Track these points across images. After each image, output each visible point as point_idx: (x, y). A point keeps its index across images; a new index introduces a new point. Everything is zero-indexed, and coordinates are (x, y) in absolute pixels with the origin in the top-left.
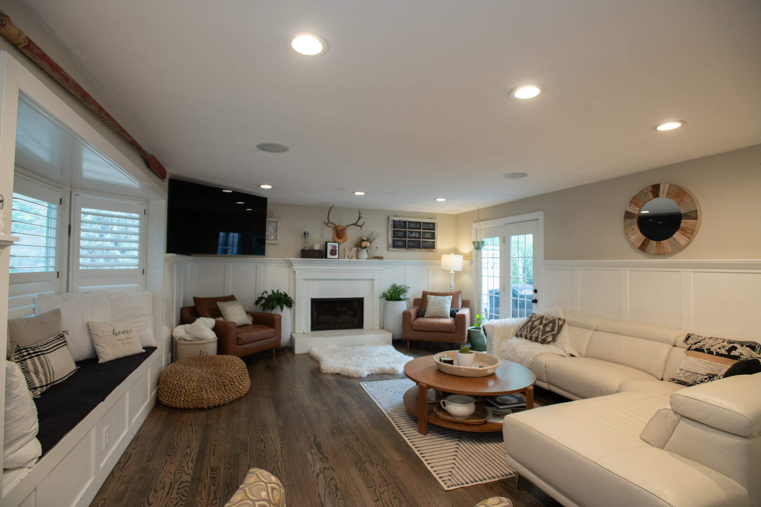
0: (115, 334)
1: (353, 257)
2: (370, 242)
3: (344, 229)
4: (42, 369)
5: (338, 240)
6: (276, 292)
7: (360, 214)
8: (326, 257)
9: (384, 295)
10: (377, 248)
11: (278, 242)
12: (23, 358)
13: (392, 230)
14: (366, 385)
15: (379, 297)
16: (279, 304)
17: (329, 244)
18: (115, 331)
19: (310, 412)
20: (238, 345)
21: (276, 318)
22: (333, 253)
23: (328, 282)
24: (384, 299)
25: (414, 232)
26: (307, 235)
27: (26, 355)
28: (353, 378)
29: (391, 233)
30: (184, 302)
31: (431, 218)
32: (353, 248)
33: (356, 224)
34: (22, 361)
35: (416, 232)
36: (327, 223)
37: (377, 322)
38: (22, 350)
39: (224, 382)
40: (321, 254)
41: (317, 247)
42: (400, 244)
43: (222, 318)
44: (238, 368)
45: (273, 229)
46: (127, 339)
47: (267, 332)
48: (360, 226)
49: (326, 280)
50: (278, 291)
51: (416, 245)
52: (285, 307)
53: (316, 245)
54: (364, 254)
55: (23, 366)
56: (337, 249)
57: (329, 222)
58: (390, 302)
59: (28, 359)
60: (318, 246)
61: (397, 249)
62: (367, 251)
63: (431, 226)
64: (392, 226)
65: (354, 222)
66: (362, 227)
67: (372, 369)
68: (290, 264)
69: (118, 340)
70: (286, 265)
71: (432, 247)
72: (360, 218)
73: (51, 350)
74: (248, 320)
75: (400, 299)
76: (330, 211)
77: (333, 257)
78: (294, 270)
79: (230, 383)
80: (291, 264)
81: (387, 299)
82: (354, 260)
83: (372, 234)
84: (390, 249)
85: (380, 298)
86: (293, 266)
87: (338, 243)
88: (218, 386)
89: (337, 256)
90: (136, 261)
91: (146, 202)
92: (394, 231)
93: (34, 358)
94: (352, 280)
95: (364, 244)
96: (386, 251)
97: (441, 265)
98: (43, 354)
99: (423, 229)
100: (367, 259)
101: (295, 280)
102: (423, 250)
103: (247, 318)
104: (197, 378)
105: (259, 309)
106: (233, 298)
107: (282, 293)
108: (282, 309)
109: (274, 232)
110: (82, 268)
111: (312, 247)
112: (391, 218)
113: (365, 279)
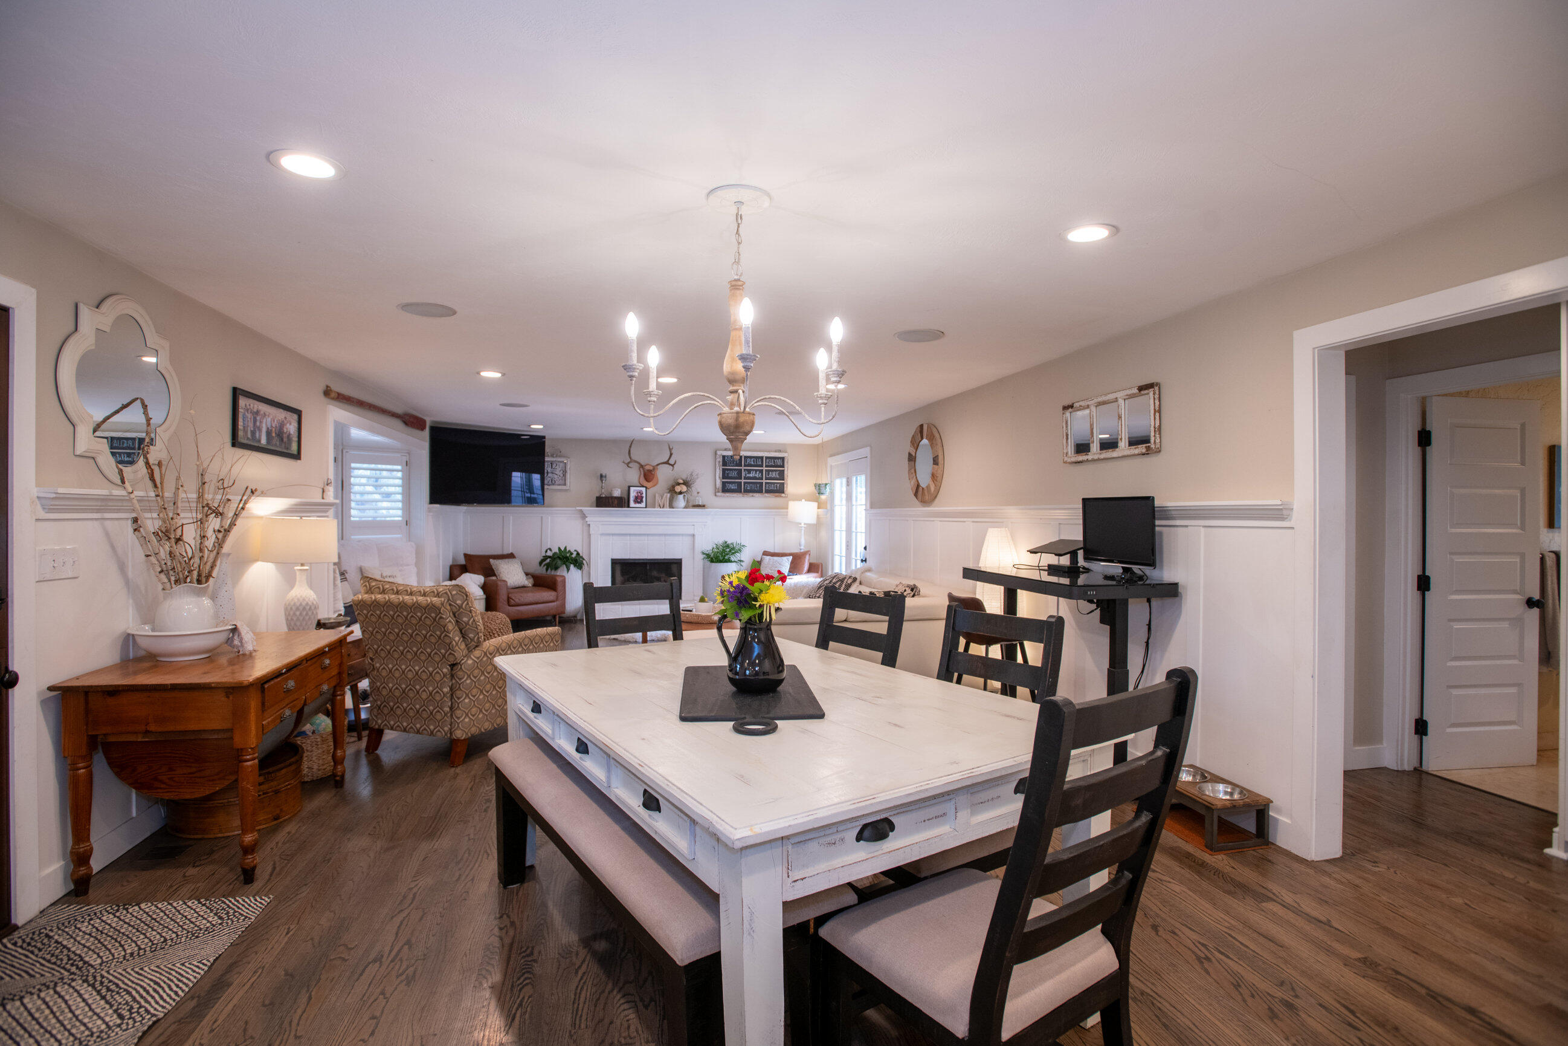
1: (665, 506)
2: (688, 486)
3: (655, 468)
5: (645, 483)
6: (563, 549)
7: (670, 450)
8: (628, 506)
9: (708, 556)
10: (697, 493)
11: (568, 488)
13: (721, 469)
15: (701, 558)
16: (564, 564)
17: (632, 489)
20: (509, 606)
21: (559, 579)
22: (638, 499)
23: (633, 538)
24: (706, 561)
25: (753, 470)
26: (603, 479)
29: (719, 473)
30: (454, 559)
31: (780, 451)
32: (665, 495)
33: (667, 463)
35: (756, 471)
36: (629, 463)
40: (622, 502)
41: (617, 493)
42: (733, 487)
43: (496, 577)
45: (561, 471)
47: (549, 595)
48: (673, 465)
49: (630, 535)
50: (566, 548)
51: (756, 489)
52: (572, 566)
53: (615, 491)
54: (681, 501)
56: (644, 495)
57: (632, 461)
58: (715, 565)
61: (728, 494)
62: (684, 496)
63: (779, 462)
64: (720, 463)
65: (665, 460)
68: (583, 516)
70: (578, 516)
71: (780, 490)
72: (671, 455)
74: (528, 582)
75: (729, 561)
76: (630, 447)
77: (638, 505)
78: (588, 523)
80: (585, 515)
81: (712, 561)
82: (667, 509)
83: (691, 475)
84: (718, 494)
86: (586, 517)
87: (646, 488)
89: (643, 505)
90: (400, 512)
91: (407, 453)
92: (724, 470)
94: (665, 535)
95: (678, 489)
96: (714, 497)
97: (787, 515)
99: (766, 466)
100: (685, 508)
101: (589, 535)
102: (766, 495)
103: (525, 579)
105: (541, 571)
106: (511, 556)
107: (572, 551)
108: (568, 570)
109: (562, 475)
110: (352, 519)
111: (611, 493)
112: (719, 453)
113: (682, 535)
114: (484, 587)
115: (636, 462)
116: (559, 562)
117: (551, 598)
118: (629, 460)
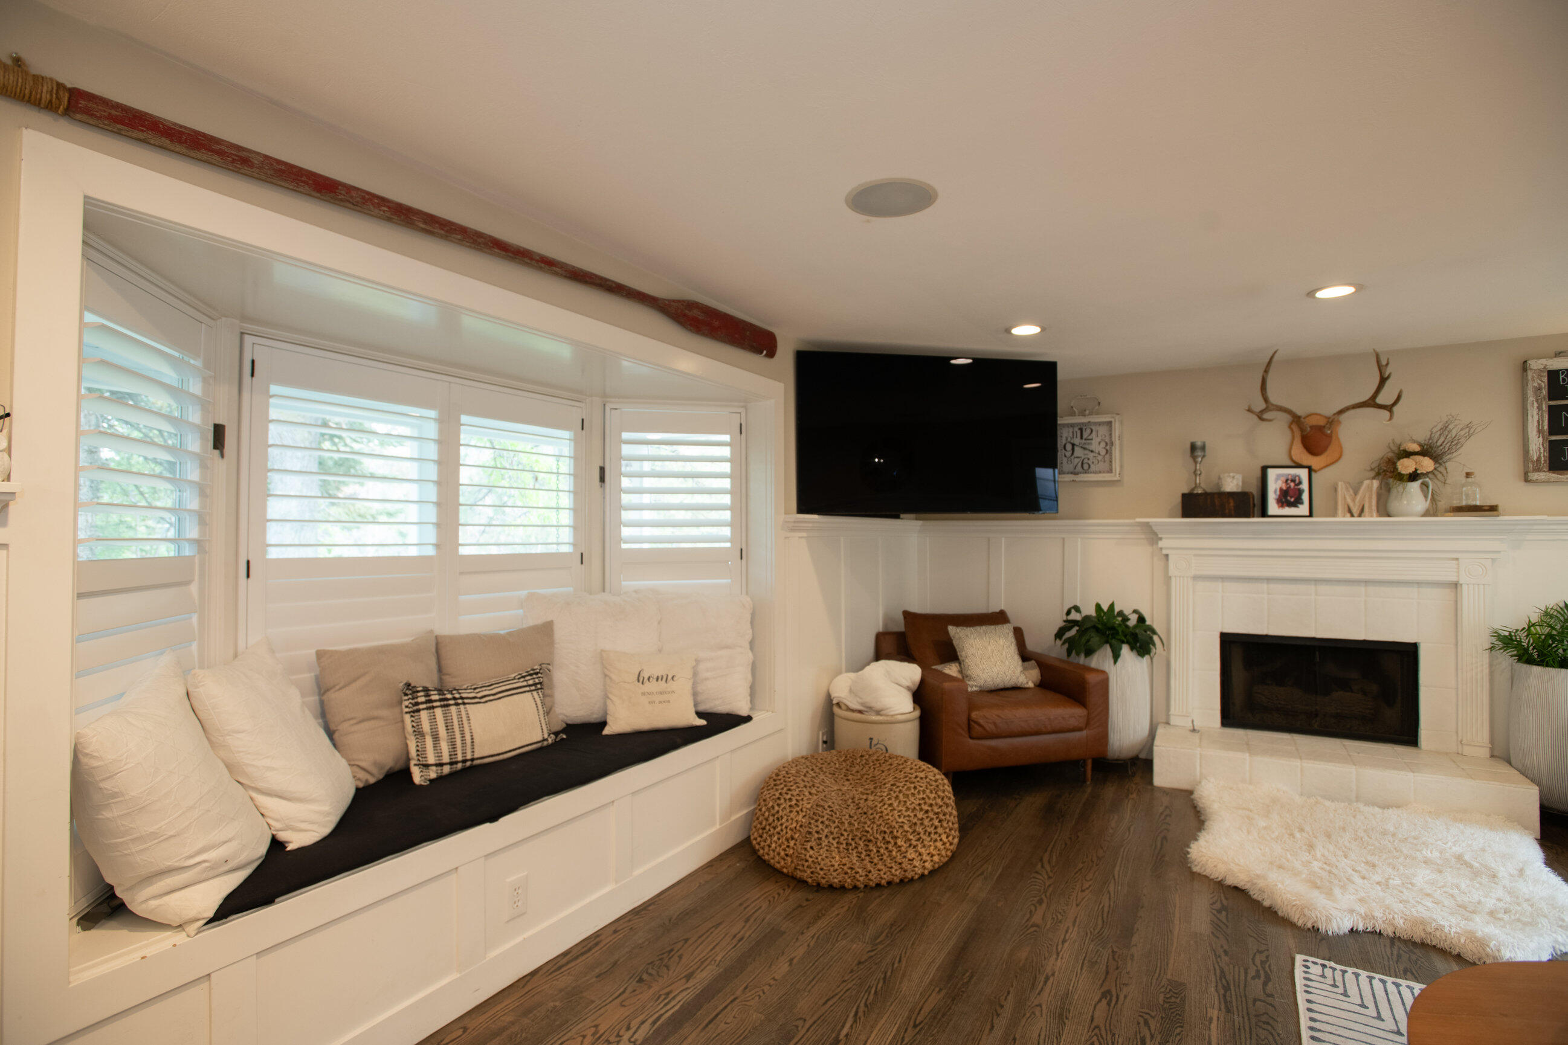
0: (641, 680)
1: (1366, 509)
2: (1436, 458)
3: (1332, 422)
4: (445, 732)
5: (1308, 459)
6: (1105, 608)
7: (1382, 367)
8: (1264, 513)
9: (1507, 642)
10: (1468, 475)
11: (1117, 478)
12: (415, 708)
13: (1545, 407)
14: (1316, 970)
15: (1488, 646)
16: (1107, 642)
17: (1272, 473)
18: (642, 675)
19: (1040, 1005)
20: (971, 738)
21: (1091, 678)
22: (1290, 497)
23: (1275, 587)
24: (1506, 660)
26: (1199, 453)
27: (422, 703)
28: (1286, 923)
29: (1537, 418)
32: (1367, 482)
33: (1371, 403)
34: (414, 712)
36: (1262, 412)
37: (1479, 735)
38: (418, 692)
39: (868, 832)
40: (1246, 504)
41: (1232, 485)
43: (957, 664)
44: (918, 802)
45: (1103, 444)
46: (660, 693)
47: (1067, 713)
48: (1389, 408)
49: (1269, 580)
50: (1112, 606)
52: (1125, 650)
53: (1229, 480)
54: (1413, 497)
55: (412, 721)
56: (1305, 486)
57: (1269, 406)
58: (1536, 670)
59: (423, 709)
60: (1235, 482)
62: (1425, 485)
64: (1545, 392)
65: (1366, 396)
66: (1395, 409)
67: (1378, 914)
68: (1153, 536)
69: (643, 694)
70: (1143, 536)
72: (1383, 380)
73: (492, 698)
74: (1026, 677)
76: (1266, 371)
77: (1288, 511)
78: (1165, 552)
79: (884, 838)
80: (1156, 534)
81: (1525, 657)
82: (1371, 518)
83: (1445, 428)
84: (1534, 476)
85: (1492, 649)
86: (1161, 539)
87: (1310, 470)
88: (850, 837)
89: (1304, 509)
90: (726, 531)
91: (742, 407)
92: (1553, 411)
93: (436, 710)
94: (1367, 582)
95: (1406, 466)
96: (1523, 483)
98: (464, 704)
100: (1427, 514)
101: (1168, 579)
103: (1019, 669)
104: (809, 806)
105: (1056, 651)
106: (998, 618)
107: (1127, 612)
108: (1116, 657)
109: (1103, 452)
110: (624, 546)
111: (1218, 485)
112: (1535, 365)
113: (1419, 584)
114: (919, 695)
115: (1281, 409)
116: (1095, 639)
117: (1073, 722)
118: (1263, 406)
